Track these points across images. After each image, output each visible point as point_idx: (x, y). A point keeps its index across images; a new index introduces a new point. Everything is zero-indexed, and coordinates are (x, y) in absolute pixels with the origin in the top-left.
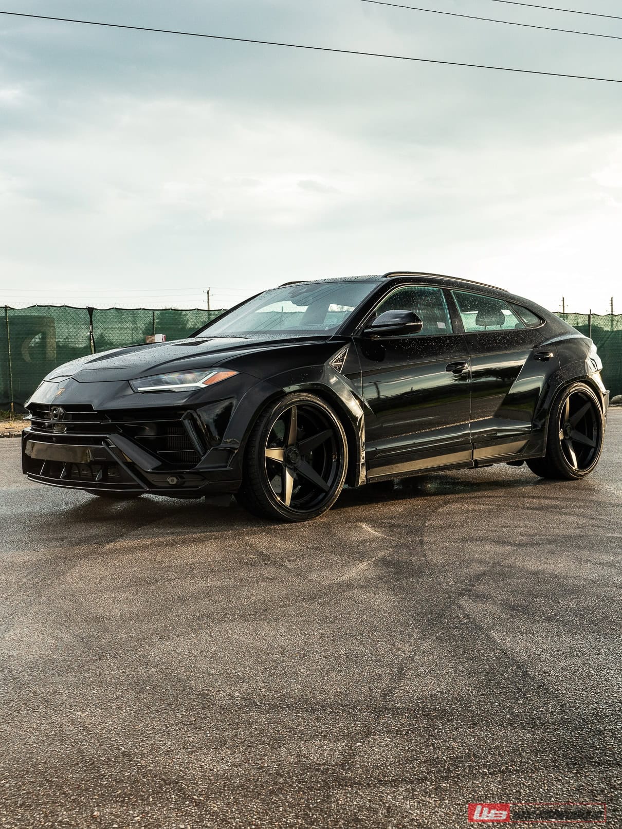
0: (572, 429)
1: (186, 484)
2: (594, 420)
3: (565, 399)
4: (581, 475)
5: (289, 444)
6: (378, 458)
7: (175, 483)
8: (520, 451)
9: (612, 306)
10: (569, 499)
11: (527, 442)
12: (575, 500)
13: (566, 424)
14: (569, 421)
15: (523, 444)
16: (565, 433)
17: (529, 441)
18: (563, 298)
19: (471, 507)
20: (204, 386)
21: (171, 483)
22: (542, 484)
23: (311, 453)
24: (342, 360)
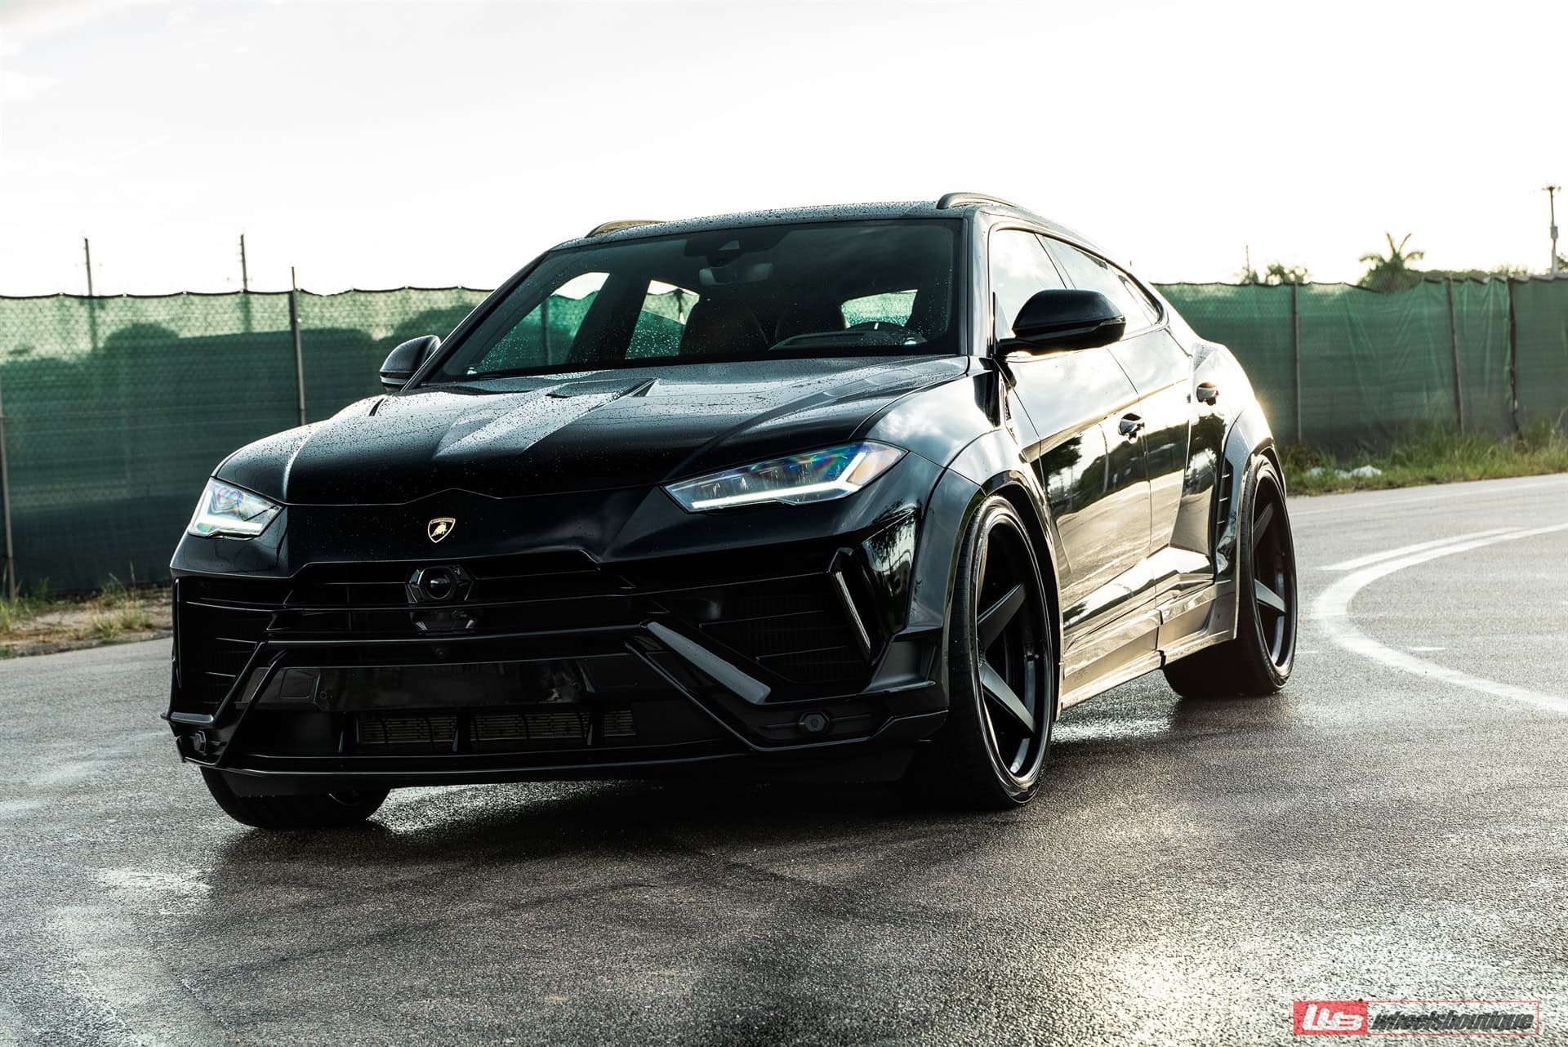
7: (820, 728)
8: (1205, 625)
9: (244, 261)
11: (1212, 605)
17: (1213, 601)
18: (86, 240)
20: (851, 488)
21: (811, 729)
24: (1009, 415)
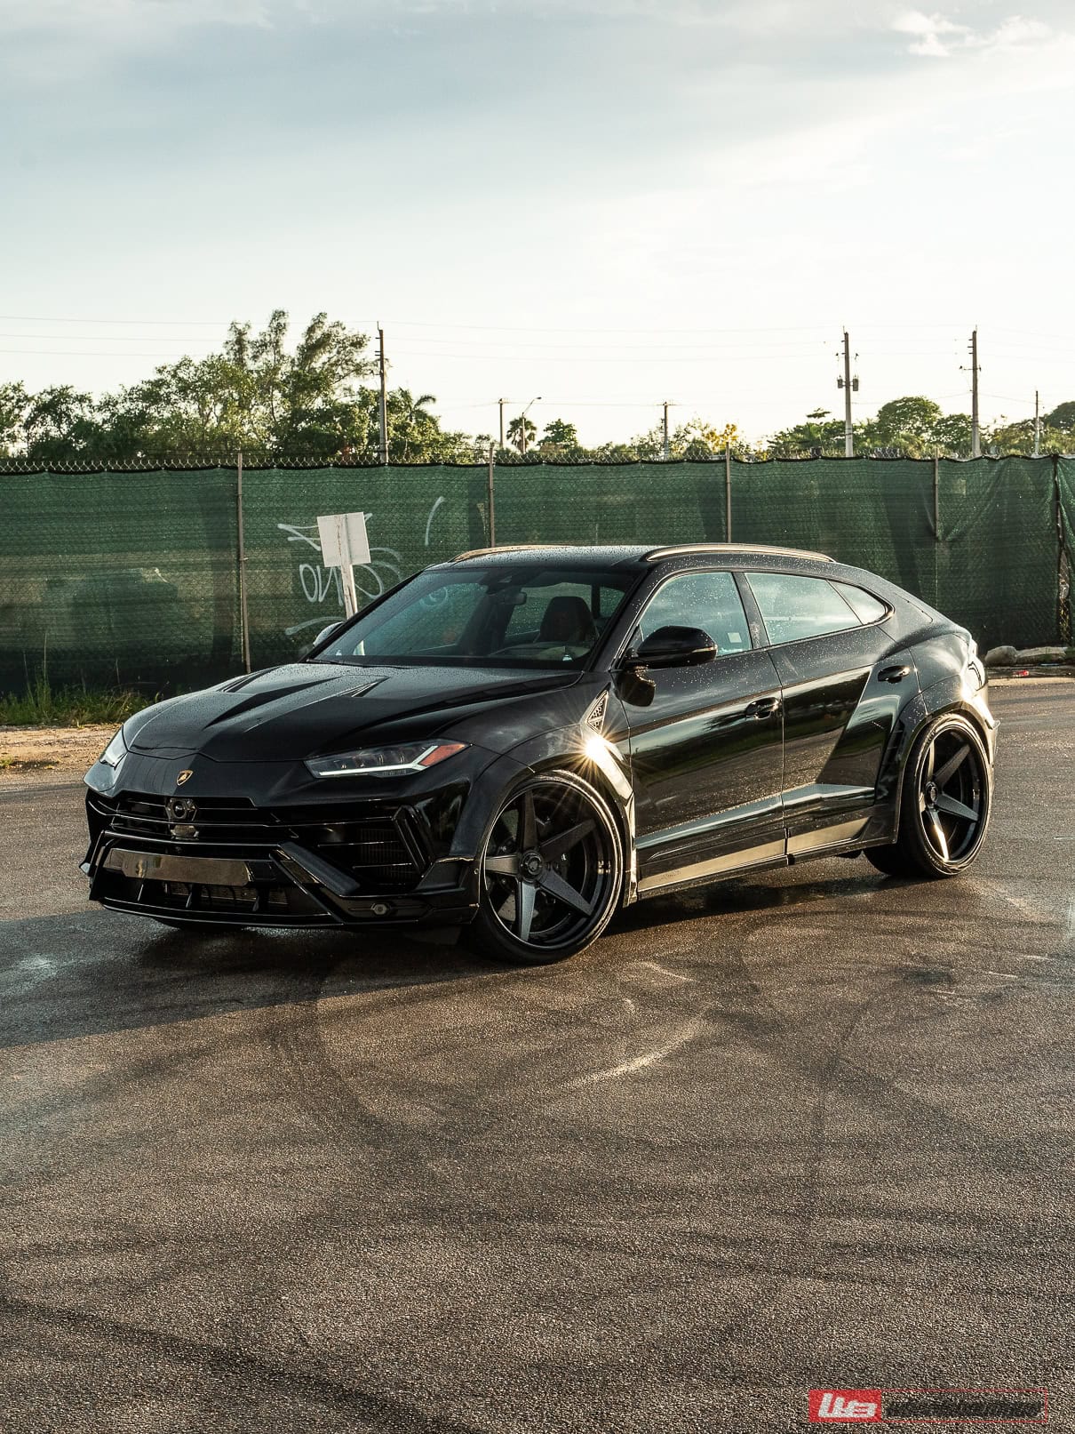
0: (938, 792)
1: (399, 913)
2: (975, 774)
3: (928, 744)
4: (954, 870)
5: (524, 847)
6: (655, 860)
7: (383, 912)
8: (858, 835)
9: (974, 354)
10: (942, 915)
11: (868, 821)
12: (951, 916)
13: (929, 784)
14: (933, 779)
15: (862, 826)
16: (928, 800)
17: (870, 818)
18: (846, 334)
19: (796, 932)
20: (420, 768)
21: (377, 913)
22: (892, 888)
23: (564, 857)
24: (602, 713)
